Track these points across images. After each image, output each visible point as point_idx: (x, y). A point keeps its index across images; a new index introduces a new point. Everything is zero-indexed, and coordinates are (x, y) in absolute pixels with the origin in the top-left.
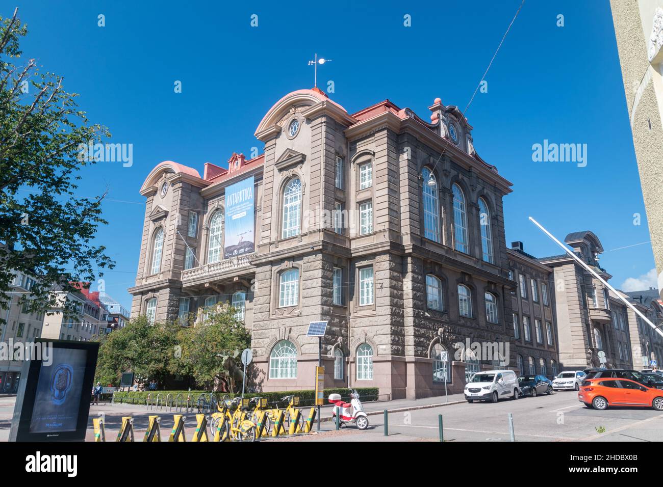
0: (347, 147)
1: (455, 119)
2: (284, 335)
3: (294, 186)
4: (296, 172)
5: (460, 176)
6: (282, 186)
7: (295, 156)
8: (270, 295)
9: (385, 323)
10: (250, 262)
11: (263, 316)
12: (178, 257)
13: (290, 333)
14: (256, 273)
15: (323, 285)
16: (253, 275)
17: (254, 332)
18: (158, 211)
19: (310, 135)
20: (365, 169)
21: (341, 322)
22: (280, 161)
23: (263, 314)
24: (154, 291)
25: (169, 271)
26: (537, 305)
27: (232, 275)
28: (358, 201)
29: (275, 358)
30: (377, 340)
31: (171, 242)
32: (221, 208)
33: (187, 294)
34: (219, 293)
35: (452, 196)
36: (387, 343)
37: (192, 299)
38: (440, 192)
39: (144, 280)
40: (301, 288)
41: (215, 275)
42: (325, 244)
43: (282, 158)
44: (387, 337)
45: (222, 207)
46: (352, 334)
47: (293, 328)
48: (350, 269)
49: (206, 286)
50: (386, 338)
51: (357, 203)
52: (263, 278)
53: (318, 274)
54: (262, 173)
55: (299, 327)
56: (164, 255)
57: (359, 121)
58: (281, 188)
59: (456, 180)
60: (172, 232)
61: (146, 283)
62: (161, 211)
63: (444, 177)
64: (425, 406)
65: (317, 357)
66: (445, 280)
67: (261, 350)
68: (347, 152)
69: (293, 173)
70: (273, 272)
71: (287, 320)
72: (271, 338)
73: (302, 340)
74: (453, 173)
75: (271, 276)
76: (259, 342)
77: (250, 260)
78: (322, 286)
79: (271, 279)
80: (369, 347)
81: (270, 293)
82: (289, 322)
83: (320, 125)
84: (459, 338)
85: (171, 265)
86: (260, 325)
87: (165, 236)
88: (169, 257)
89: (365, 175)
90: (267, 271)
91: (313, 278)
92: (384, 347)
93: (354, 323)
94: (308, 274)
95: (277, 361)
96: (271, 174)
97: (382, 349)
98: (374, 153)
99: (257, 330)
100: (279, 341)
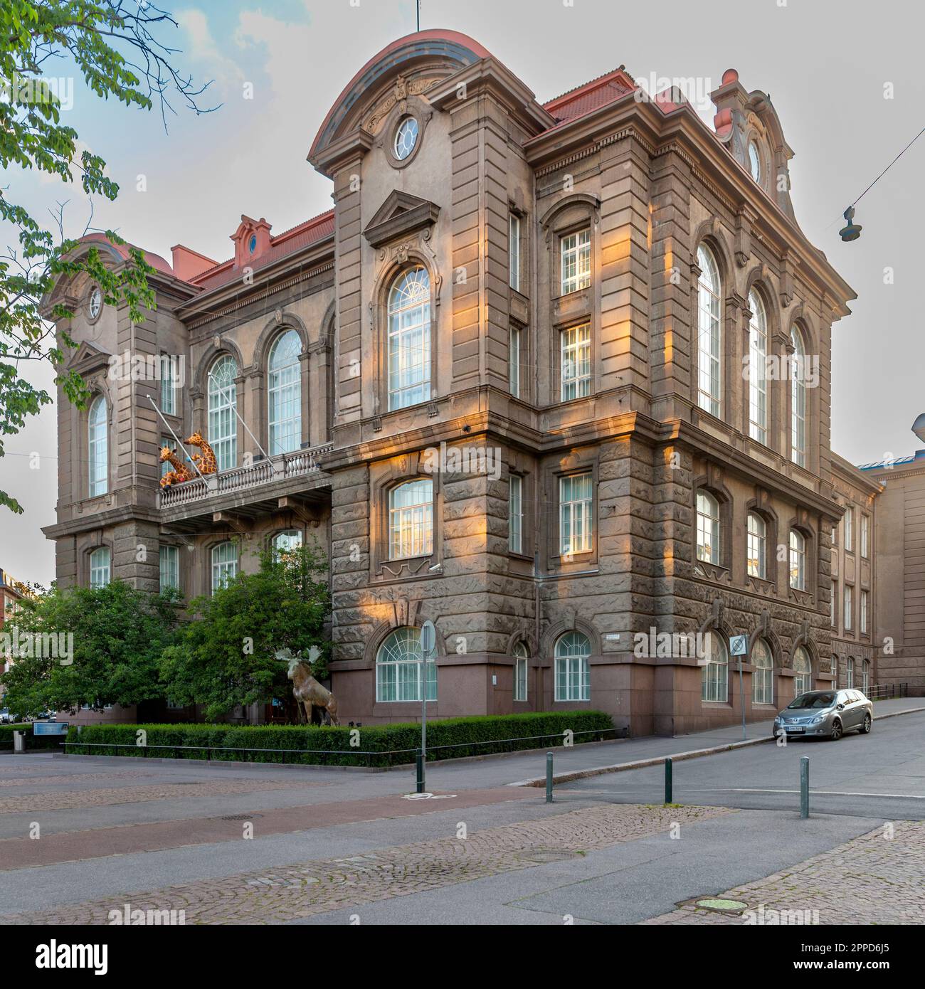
0: (530, 191)
1: (761, 127)
2: (405, 616)
3: (411, 287)
4: (417, 252)
5: (765, 271)
6: (382, 286)
7: (413, 211)
8: (368, 535)
9: (619, 588)
10: (319, 465)
11: (355, 580)
12: (145, 460)
13: (418, 612)
14: (333, 488)
15: (490, 511)
16: (328, 491)
17: (338, 611)
18: (88, 355)
19: (449, 154)
20: (573, 245)
21: (523, 588)
22: (376, 225)
23: (355, 574)
24: (101, 529)
25: (129, 487)
26: (851, 557)
27: (274, 495)
28: (556, 322)
29: (387, 663)
30: (599, 623)
31: (126, 425)
32: (228, 348)
33: (172, 539)
34: (238, 536)
35: (748, 316)
36: (622, 628)
37: (183, 548)
38: (727, 305)
39: (75, 508)
40: (440, 518)
41: (236, 497)
42: (494, 420)
43: (379, 219)
44: (623, 618)
45: (231, 345)
46: (544, 612)
47: (425, 601)
48: (539, 476)
49: (215, 520)
50: (619, 619)
51: (555, 326)
52: (350, 498)
53: (479, 488)
54: (331, 256)
55: (439, 600)
56: (115, 454)
57: (558, 121)
58: (380, 290)
59: (756, 281)
60: (127, 403)
61: (81, 516)
62: (93, 354)
63: (736, 270)
64: (717, 748)
65: (484, 659)
66: (727, 500)
67: (354, 647)
68: (532, 202)
69: (410, 254)
70: (372, 485)
71: (410, 585)
72: (377, 624)
73: (446, 626)
74: (754, 261)
75: (369, 494)
76: (350, 631)
77: (320, 459)
78: (488, 514)
79: (368, 500)
80: (581, 637)
81: (369, 530)
82: (415, 591)
83: (475, 127)
84: (747, 618)
85: (134, 476)
86: (349, 597)
87: (110, 410)
88: (126, 459)
89: (573, 259)
90: (358, 484)
91: (467, 495)
92: (616, 637)
93: (549, 591)
94: (454, 489)
95: (392, 668)
96: (353, 257)
97: (612, 641)
98: (599, 202)
99: (345, 608)
100: (395, 629)
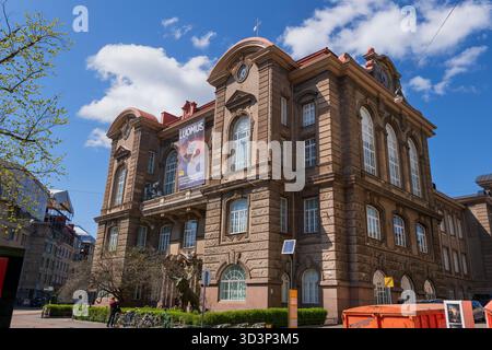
0: (291, 90)
2: (233, 260)
4: (245, 112)
5: (393, 117)
6: (231, 124)
7: (244, 97)
8: (220, 223)
10: (203, 193)
11: (213, 242)
12: (137, 191)
13: (239, 258)
14: (207, 204)
15: (271, 213)
16: (205, 206)
17: (206, 257)
18: (122, 151)
19: (258, 77)
20: (308, 108)
22: (230, 102)
23: (214, 240)
24: (116, 220)
25: (130, 202)
26: (454, 238)
27: (185, 206)
29: (225, 281)
33: (145, 224)
34: (172, 223)
35: (386, 135)
36: (333, 268)
37: (149, 228)
39: (108, 210)
40: (250, 216)
41: (170, 206)
43: (231, 100)
44: (332, 263)
45: (176, 146)
47: (242, 253)
48: (295, 199)
49: (161, 216)
52: (214, 207)
53: (266, 203)
55: (248, 252)
56: (126, 188)
57: (301, 66)
59: (388, 120)
60: (133, 169)
61: (110, 213)
62: (124, 150)
63: (378, 117)
65: (266, 280)
69: (243, 112)
70: (223, 202)
71: (236, 245)
72: (221, 263)
73: (250, 265)
74: (386, 114)
75: (222, 205)
76: (210, 266)
78: (269, 215)
79: (221, 208)
81: (221, 221)
82: (238, 248)
83: (267, 68)
85: (132, 197)
86: (211, 250)
87: (127, 172)
88: (130, 190)
89: (308, 113)
90: (217, 202)
91: (261, 206)
92: (329, 272)
94: (256, 203)
95: (227, 284)
96: (222, 114)
97: (328, 274)
98: (317, 93)
99: (208, 255)
100: (229, 265)
